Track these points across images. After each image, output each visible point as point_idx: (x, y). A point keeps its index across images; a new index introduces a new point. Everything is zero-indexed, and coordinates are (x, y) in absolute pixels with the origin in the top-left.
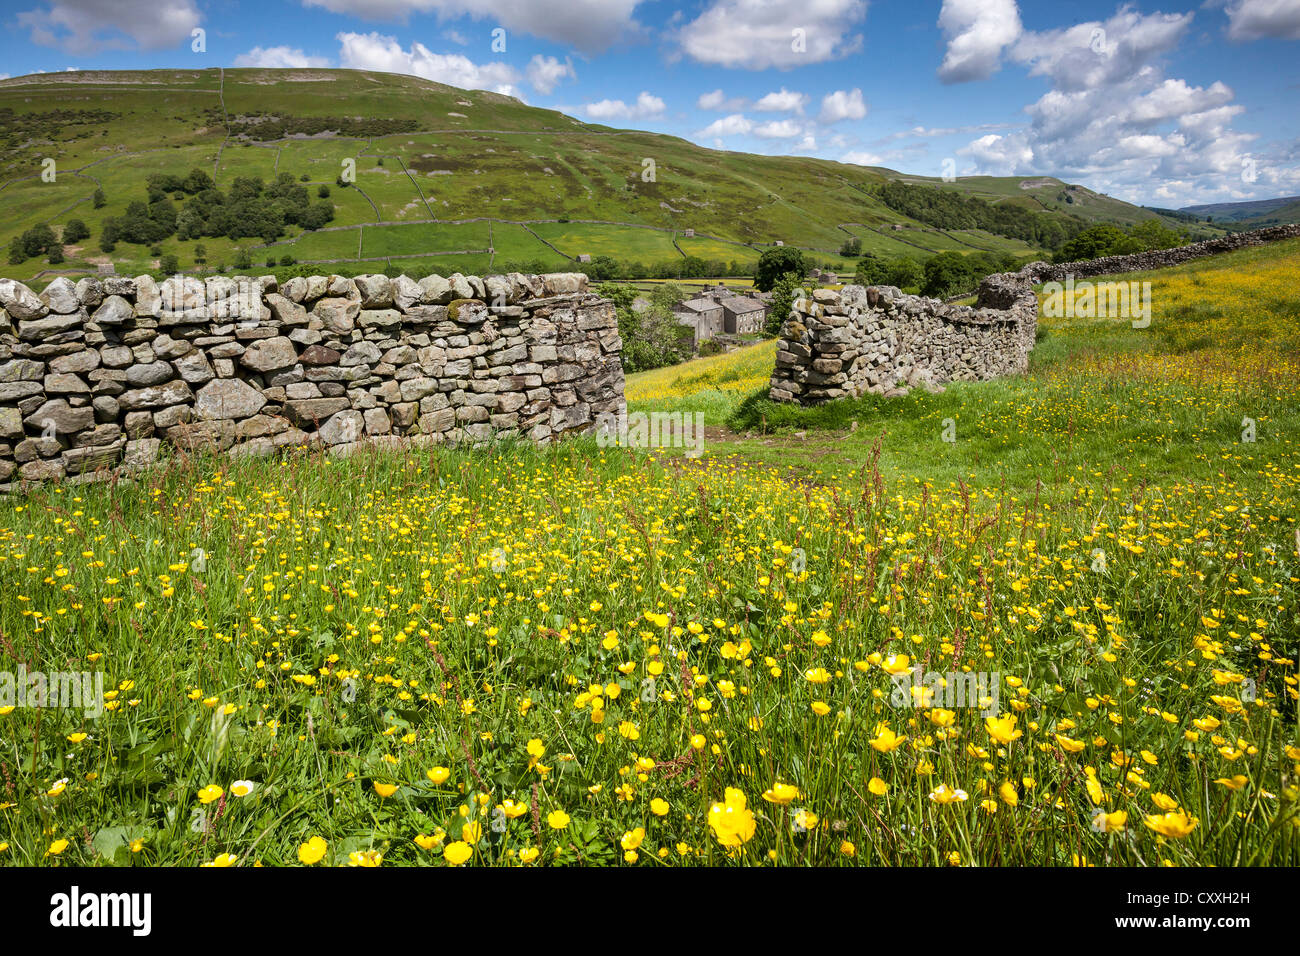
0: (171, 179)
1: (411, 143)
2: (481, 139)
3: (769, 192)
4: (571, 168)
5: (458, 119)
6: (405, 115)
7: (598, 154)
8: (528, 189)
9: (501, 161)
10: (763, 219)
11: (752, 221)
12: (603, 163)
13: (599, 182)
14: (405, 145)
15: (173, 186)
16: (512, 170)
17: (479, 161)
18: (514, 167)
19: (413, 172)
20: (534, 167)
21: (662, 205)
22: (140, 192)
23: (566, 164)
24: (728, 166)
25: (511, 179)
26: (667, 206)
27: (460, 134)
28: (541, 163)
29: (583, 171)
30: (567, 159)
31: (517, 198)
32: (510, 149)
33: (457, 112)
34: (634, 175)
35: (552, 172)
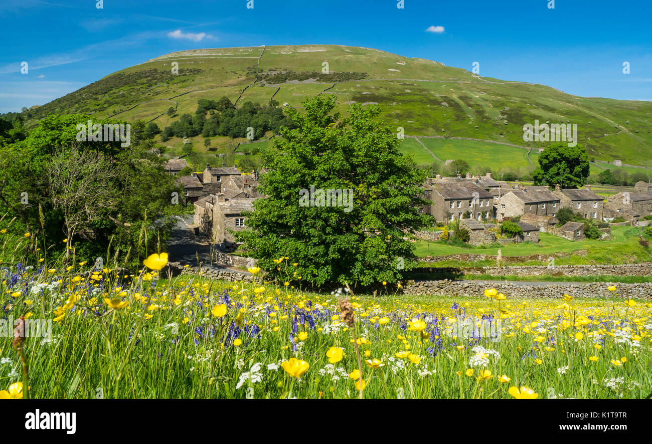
0: (211, 103)
1: (358, 86)
2: (405, 84)
3: (617, 125)
4: (462, 103)
5: (394, 72)
6: (359, 70)
7: (484, 95)
8: (426, 115)
9: (416, 97)
10: (608, 144)
11: (598, 145)
12: (487, 100)
13: (480, 113)
14: (354, 87)
15: (211, 106)
16: (419, 103)
17: (398, 97)
18: (421, 101)
20: (435, 102)
22: (192, 110)
23: (458, 100)
24: (584, 106)
25: (417, 109)
27: (392, 81)
28: (440, 100)
29: (469, 105)
30: (461, 98)
31: (418, 121)
32: (421, 90)
33: (394, 68)
34: (507, 109)
35: (447, 105)
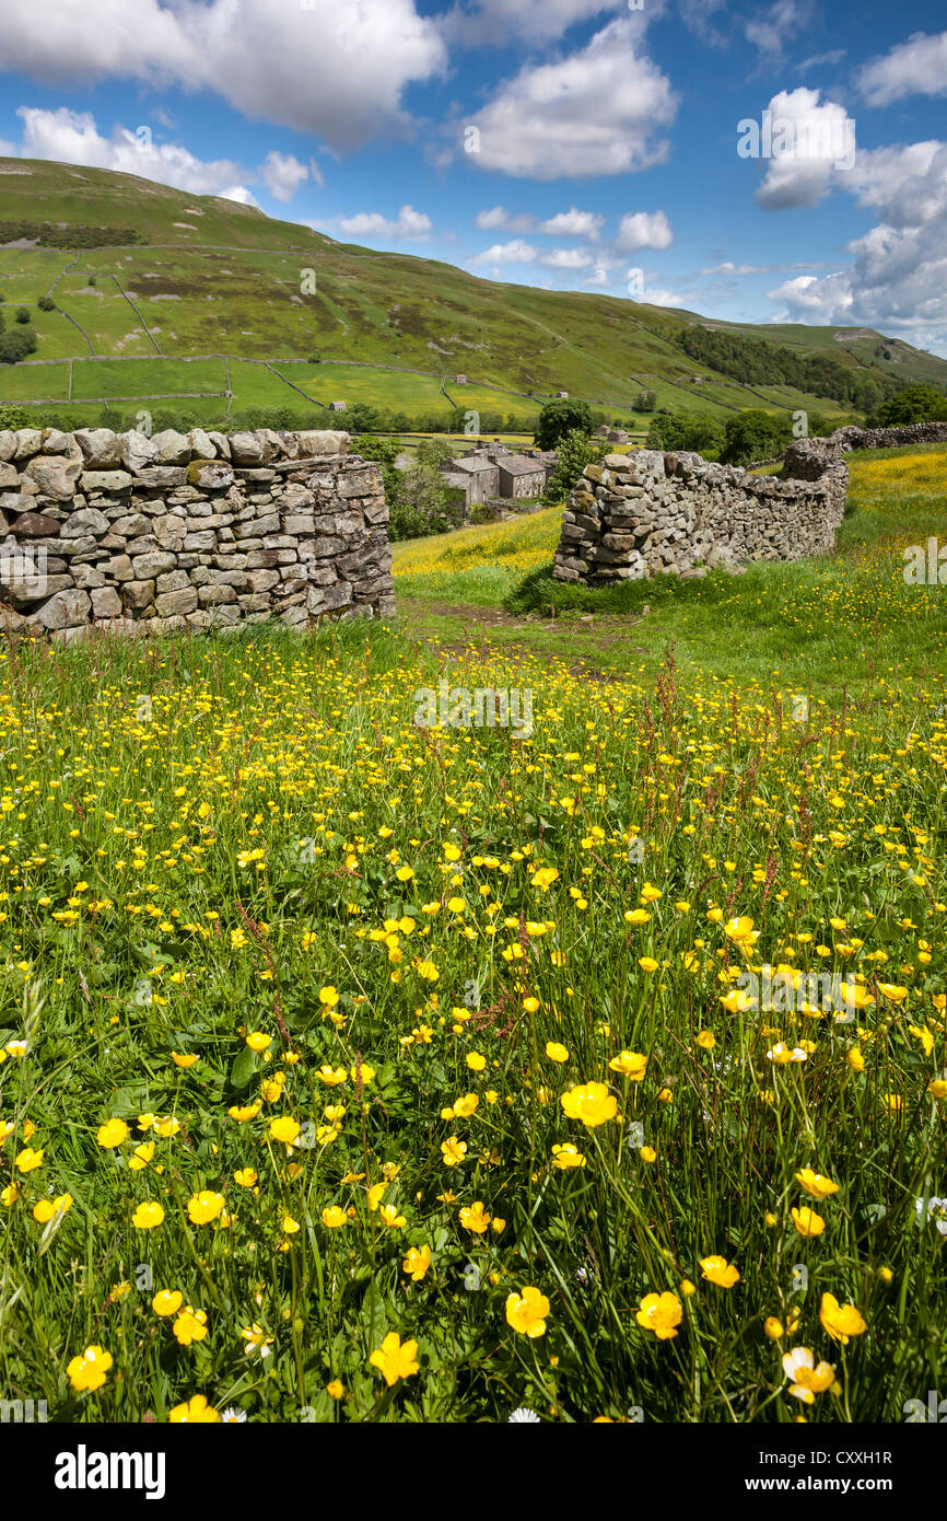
1: (129, 258)
2: (214, 257)
3: (554, 334)
4: (323, 297)
5: (187, 231)
6: (122, 223)
7: (355, 281)
8: (271, 321)
9: (240, 286)
10: (547, 365)
11: (535, 368)
12: (362, 292)
13: (356, 316)
14: (121, 261)
16: (253, 297)
17: (212, 284)
18: (256, 293)
19: (132, 295)
20: (278, 295)
21: (430, 345)
23: (318, 293)
24: (507, 301)
25: (252, 308)
26: (436, 347)
27: (189, 251)
28: (287, 290)
29: (337, 302)
31: (259, 332)
32: (250, 271)
33: (184, 222)
34: (397, 308)
35: (300, 301)
